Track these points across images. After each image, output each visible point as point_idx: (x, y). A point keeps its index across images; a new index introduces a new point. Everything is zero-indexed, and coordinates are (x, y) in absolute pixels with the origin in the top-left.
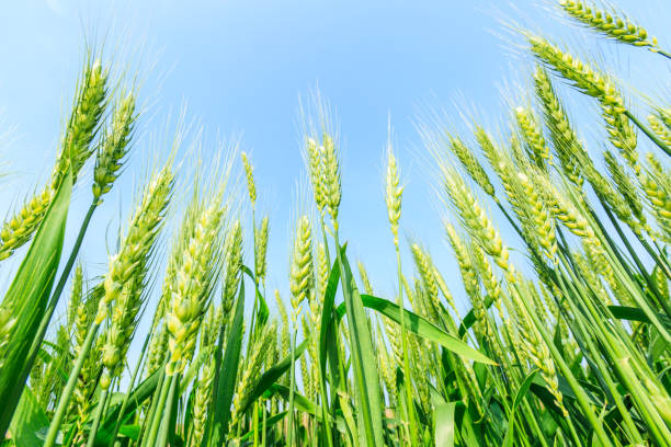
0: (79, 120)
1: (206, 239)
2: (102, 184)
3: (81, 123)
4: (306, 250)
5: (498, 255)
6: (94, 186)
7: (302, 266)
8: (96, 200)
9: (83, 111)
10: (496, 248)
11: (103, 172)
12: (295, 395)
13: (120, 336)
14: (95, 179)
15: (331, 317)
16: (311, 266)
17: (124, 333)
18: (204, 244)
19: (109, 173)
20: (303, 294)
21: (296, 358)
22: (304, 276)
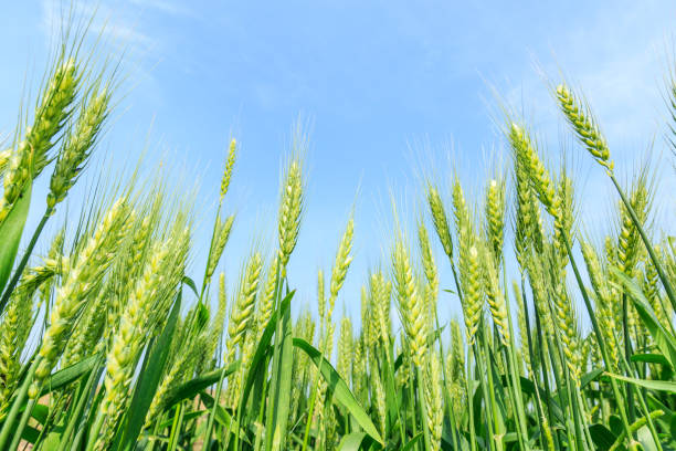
0: (41, 129)
1: (154, 285)
2: (57, 193)
3: (44, 131)
4: (251, 292)
5: (413, 338)
6: (49, 196)
7: (244, 308)
8: (49, 211)
9: (47, 118)
10: (414, 331)
11: (60, 181)
12: (218, 406)
13: (53, 350)
14: (51, 188)
15: (264, 353)
16: (253, 309)
17: (56, 348)
18: (152, 290)
19: (67, 184)
20: (239, 336)
21: (226, 375)
22: (244, 318)
